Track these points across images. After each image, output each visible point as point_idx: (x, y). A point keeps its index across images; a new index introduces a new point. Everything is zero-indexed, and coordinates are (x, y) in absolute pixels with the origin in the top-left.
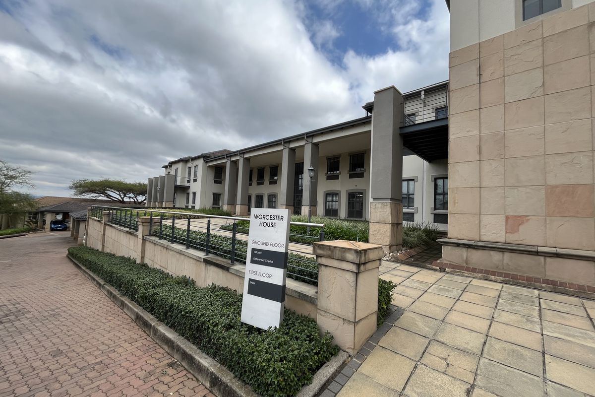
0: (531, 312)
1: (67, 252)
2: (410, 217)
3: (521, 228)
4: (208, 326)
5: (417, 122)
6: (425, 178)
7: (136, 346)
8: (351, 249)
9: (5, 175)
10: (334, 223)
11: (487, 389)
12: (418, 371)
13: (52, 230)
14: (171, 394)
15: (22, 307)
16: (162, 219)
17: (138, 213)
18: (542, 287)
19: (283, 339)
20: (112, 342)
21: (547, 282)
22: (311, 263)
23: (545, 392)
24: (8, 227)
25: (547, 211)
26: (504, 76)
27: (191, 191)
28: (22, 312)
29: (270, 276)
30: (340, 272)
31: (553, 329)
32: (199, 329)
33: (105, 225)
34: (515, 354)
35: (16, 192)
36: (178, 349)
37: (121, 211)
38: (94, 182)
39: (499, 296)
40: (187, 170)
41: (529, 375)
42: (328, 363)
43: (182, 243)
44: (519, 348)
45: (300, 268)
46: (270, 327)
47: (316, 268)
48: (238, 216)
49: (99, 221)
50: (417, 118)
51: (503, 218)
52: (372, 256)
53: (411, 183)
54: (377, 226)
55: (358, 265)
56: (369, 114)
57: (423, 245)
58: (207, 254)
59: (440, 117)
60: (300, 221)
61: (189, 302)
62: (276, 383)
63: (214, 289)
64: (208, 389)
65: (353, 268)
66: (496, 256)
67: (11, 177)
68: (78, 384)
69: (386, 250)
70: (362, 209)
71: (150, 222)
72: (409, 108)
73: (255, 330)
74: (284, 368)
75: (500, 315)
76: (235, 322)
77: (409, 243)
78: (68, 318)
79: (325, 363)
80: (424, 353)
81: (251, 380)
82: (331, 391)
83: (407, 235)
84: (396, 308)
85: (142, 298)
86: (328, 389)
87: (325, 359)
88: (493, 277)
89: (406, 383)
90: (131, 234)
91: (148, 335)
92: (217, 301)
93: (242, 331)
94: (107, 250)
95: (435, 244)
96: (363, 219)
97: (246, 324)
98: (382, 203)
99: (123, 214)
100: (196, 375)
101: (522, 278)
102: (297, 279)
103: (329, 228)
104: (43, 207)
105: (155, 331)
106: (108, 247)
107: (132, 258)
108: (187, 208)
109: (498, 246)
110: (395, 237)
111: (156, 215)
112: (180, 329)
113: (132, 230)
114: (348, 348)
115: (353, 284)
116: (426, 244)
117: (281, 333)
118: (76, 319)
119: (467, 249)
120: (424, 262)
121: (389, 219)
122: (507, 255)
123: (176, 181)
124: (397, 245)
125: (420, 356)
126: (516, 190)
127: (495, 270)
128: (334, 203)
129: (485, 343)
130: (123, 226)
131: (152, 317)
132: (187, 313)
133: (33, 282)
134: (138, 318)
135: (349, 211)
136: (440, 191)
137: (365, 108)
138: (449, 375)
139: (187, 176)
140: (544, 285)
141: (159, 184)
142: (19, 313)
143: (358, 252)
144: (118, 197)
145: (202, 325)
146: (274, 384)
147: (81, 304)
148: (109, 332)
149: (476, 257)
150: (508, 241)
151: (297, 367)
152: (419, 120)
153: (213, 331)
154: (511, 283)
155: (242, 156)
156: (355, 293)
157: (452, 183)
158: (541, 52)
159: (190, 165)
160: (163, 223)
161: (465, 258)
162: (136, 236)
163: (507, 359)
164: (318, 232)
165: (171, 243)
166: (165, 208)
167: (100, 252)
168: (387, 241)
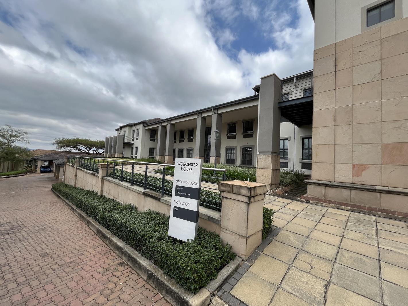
0: (370, 232)
1: (52, 187)
2: (285, 165)
3: (364, 173)
4: (146, 238)
5: (290, 99)
6: (296, 138)
7: (97, 251)
8: (245, 187)
9: (10, 135)
10: (232, 168)
11: (339, 285)
12: (291, 271)
13: (42, 172)
14: (121, 284)
15: (21, 224)
16: (115, 165)
17: (99, 161)
18: (378, 214)
19: (197, 248)
20: (82, 248)
21: (381, 210)
22: (216, 196)
23: (380, 287)
24: (13, 170)
25: (382, 162)
26: (353, 67)
27: (135, 146)
28: (22, 226)
29: (188, 205)
30: (236, 202)
31: (386, 244)
32: (140, 240)
33: (77, 169)
34: (359, 261)
35: (17, 147)
36: (126, 254)
37: (87, 160)
38: (69, 140)
39: (348, 220)
40: (132, 132)
41: (369, 275)
42: (228, 265)
43: (128, 182)
44: (362, 257)
45: (209, 199)
46: (188, 240)
47: (220, 199)
48: (166, 163)
49: (73, 166)
50: (290, 96)
51: (351, 166)
52: (259, 191)
53: (286, 141)
54: (262, 170)
55: (250, 198)
56: (257, 94)
57: (294, 184)
58: (145, 189)
59: (307, 96)
60: (208, 167)
61: (133, 221)
62: (192, 278)
63: (150, 213)
64: (146, 281)
65: (246, 200)
66: (345, 193)
67: (15, 137)
68: (59, 276)
69: (269, 188)
70: (252, 159)
71: (107, 167)
72: (285, 89)
73: (178, 242)
74: (197, 268)
75: (348, 233)
76: (165, 236)
77: (285, 182)
78: (52, 231)
79: (226, 265)
80: (294, 259)
81: (175, 276)
82: (230, 284)
83: (283, 177)
84: (276, 227)
85: (102, 219)
86: (228, 283)
87: (226, 262)
88: (343, 207)
89: (282, 280)
90: (94, 175)
91: (105, 243)
92: (152, 221)
93: (169, 242)
94: (78, 186)
95: (303, 183)
96: (252, 166)
97: (172, 237)
98: (266, 155)
99: (89, 161)
100: (138, 272)
101: (363, 207)
102: (207, 207)
103: (229, 172)
104: (35, 156)
105: (110, 241)
106: (79, 184)
107: (94, 191)
108: (131, 158)
109: (347, 186)
110: (274, 178)
111: (111, 163)
112: (127, 240)
113: (95, 173)
114: (242, 255)
115: (246, 211)
116: (296, 183)
117: (196, 244)
118: (57, 232)
119: (325, 187)
120: (295, 196)
121: (270, 166)
122: (353, 192)
123: (124, 139)
124: (276, 184)
125: (292, 261)
126: (360, 146)
127: (344, 202)
128: (232, 155)
129: (338, 253)
130: (89, 170)
131: (108, 231)
132: (131, 229)
133: (29, 207)
134: (99, 232)
135: (242, 161)
136: (306, 146)
137: (254, 89)
138: (312, 275)
139: (132, 136)
140: (379, 213)
141: (113, 142)
142: (20, 227)
143: (250, 189)
144: (85, 150)
145: (142, 238)
146: (191, 279)
147: (61, 222)
148: (79, 241)
149: (331, 193)
150: (354, 182)
151: (207, 268)
152: (291, 97)
153: (149, 242)
154: (356, 211)
155: (169, 122)
156: (247, 217)
157: (315, 141)
158: (379, 49)
159: (133, 128)
160: (115, 168)
161: (323, 194)
162: (98, 177)
163: (353, 264)
164: (221, 175)
165: (121, 181)
166: (117, 158)
167: (74, 187)
168: (269, 181)
